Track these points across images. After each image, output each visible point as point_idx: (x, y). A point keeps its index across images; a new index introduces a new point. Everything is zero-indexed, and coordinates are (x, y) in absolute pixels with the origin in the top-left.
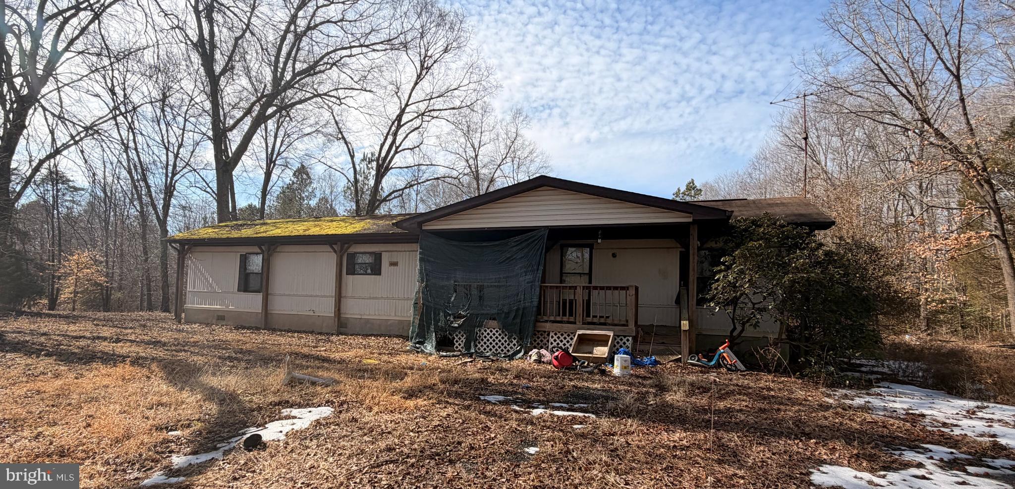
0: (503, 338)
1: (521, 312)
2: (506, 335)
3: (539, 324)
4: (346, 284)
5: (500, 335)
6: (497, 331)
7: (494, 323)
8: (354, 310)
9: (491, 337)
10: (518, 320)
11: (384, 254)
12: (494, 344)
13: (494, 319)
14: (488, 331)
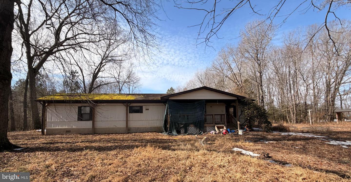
0: (195, 129)
1: (199, 122)
2: (196, 128)
3: (204, 125)
4: (129, 116)
5: (194, 128)
6: (193, 127)
7: (191, 125)
8: (133, 124)
9: (191, 129)
10: (199, 124)
11: (143, 106)
12: (192, 131)
13: (192, 124)
14: (191, 127)
